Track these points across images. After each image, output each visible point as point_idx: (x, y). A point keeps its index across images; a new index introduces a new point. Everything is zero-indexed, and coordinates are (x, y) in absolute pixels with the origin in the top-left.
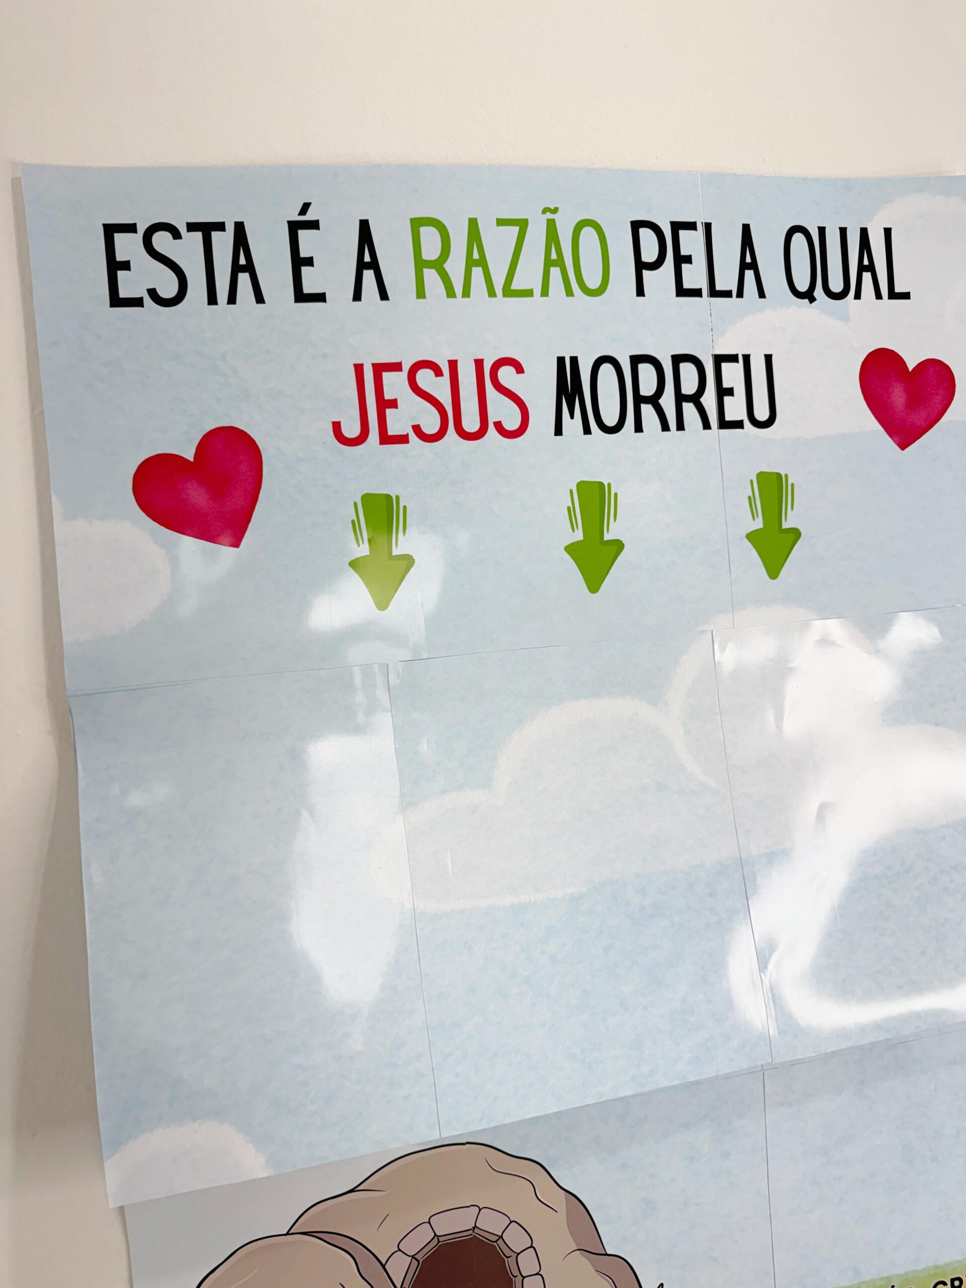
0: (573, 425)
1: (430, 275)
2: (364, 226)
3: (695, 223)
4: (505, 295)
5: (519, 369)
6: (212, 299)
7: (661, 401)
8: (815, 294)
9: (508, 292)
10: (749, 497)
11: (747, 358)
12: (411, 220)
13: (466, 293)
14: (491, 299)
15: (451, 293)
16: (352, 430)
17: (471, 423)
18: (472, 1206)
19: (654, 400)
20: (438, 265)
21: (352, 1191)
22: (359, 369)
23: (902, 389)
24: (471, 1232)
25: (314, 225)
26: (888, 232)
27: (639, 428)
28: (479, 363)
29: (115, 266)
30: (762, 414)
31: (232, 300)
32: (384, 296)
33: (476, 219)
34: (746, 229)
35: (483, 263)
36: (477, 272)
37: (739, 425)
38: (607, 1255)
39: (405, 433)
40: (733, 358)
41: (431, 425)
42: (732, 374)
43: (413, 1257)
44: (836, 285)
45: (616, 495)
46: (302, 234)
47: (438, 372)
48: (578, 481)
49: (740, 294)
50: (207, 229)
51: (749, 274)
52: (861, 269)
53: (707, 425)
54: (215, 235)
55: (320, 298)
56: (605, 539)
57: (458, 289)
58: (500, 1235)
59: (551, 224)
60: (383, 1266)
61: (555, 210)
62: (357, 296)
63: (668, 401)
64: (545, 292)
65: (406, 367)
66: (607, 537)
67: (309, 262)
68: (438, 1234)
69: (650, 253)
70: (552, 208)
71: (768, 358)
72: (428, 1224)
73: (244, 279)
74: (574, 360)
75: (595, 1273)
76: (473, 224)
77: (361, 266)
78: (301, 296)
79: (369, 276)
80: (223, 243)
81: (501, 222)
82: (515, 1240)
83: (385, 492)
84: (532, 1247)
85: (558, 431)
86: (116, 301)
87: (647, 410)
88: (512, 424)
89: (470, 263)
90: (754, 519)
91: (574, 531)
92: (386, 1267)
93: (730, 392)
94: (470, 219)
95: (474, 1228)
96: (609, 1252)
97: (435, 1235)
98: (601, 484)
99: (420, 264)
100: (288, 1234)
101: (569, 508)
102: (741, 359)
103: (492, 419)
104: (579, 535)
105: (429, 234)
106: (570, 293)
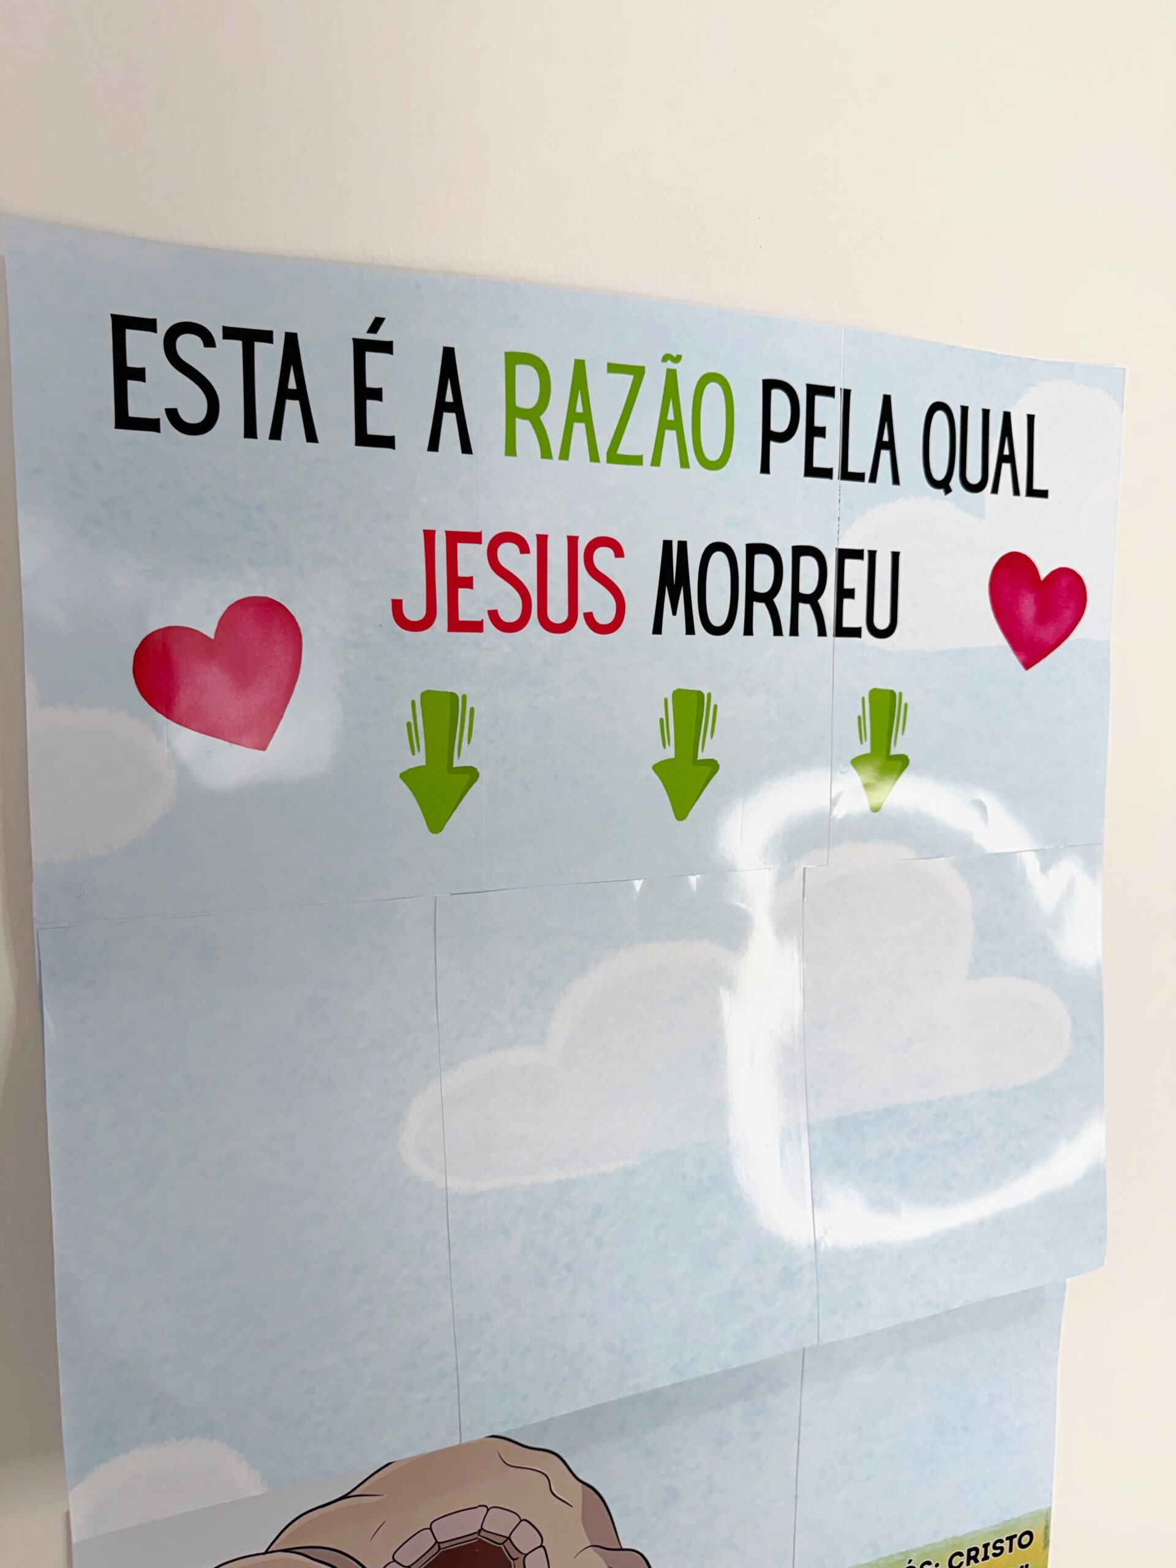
0: (674, 622)
1: (524, 427)
2: (449, 354)
3: (833, 388)
4: (609, 461)
5: (619, 552)
6: (250, 431)
7: (777, 600)
8: (951, 484)
9: (614, 457)
10: (859, 718)
11: (872, 554)
12: (507, 354)
13: (564, 455)
14: (593, 464)
15: (546, 453)
16: (415, 611)
17: (558, 612)
19: (768, 598)
20: (534, 416)
21: (344, 1497)
22: (429, 537)
23: (1032, 600)
24: (477, 1535)
25: (386, 347)
26: (1032, 420)
27: (748, 630)
28: (573, 541)
29: (126, 373)
30: (882, 621)
31: (276, 433)
32: (466, 448)
33: (583, 362)
34: (887, 400)
35: (586, 418)
36: (579, 429)
37: (855, 632)
38: (622, 1549)
39: (478, 620)
40: (857, 554)
41: (511, 612)
42: (856, 573)
44: (974, 477)
45: (716, 707)
46: (370, 357)
47: (524, 549)
48: (675, 689)
49: (873, 479)
50: (249, 338)
51: (885, 456)
52: (1002, 459)
53: (822, 632)
54: (259, 347)
55: (388, 442)
56: (699, 758)
57: (556, 448)
58: (508, 1535)
59: (671, 376)
61: (678, 359)
62: (434, 445)
63: (784, 601)
64: (656, 461)
65: (486, 539)
66: (701, 756)
67: (377, 394)
68: (439, 1540)
69: (779, 424)
70: (675, 355)
71: (896, 556)
72: (429, 1530)
73: (293, 407)
74: (683, 545)
76: (580, 366)
77: (441, 407)
78: (363, 438)
79: (449, 420)
80: (269, 358)
81: (613, 368)
82: (523, 1541)
83: (450, 690)
84: (542, 1546)
85: (657, 629)
86: (124, 420)
87: (760, 609)
88: (605, 617)
89: (572, 418)
90: (862, 742)
91: (665, 747)
93: (850, 594)
94: (576, 361)
95: (480, 1531)
96: (624, 1546)
97: (437, 1542)
98: (700, 694)
99: (513, 412)
100: (267, 1552)
101: (662, 721)
102: (866, 555)
103: (582, 609)
104: (670, 753)
105: (526, 376)
106: (684, 463)
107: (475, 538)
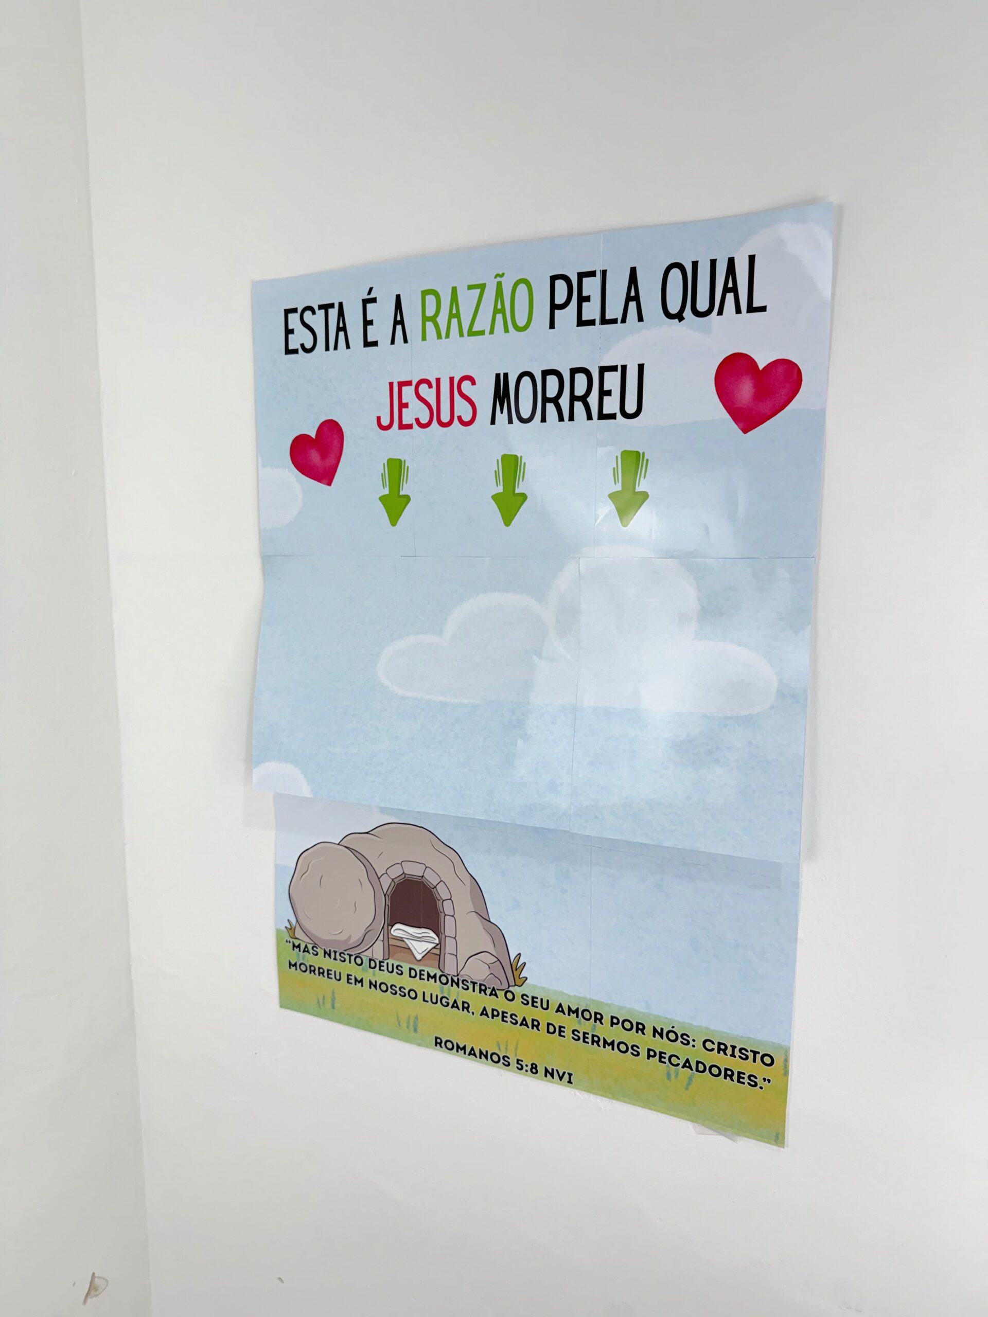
0: (502, 417)
1: (429, 325)
2: (398, 298)
3: (594, 272)
4: (469, 335)
5: (473, 383)
6: (327, 349)
7: (560, 401)
8: (684, 315)
9: (471, 333)
10: (614, 469)
11: (624, 368)
12: (422, 292)
13: (447, 336)
14: (461, 338)
15: (439, 336)
16: (385, 422)
17: (445, 418)
18: (422, 863)
19: (555, 401)
20: (433, 319)
21: (367, 833)
22: (391, 384)
23: (750, 385)
24: (421, 878)
25: (374, 300)
26: (752, 259)
27: (543, 420)
28: (452, 379)
29: (289, 332)
30: (631, 408)
31: (336, 348)
32: (406, 341)
33: (456, 287)
34: (633, 271)
35: (458, 315)
36: (454, 321)
37: (613, 416)
38: (490, 921)
39: (410, 423)
40: (613, 368)
41: (424, 420)
42: (612, 381)
43: (393, 880)
44: (703, 305)
45: (525, 463)
46: (369, 306)
47: (430, 386)
48: (503, 454)
49: (624, 320)
50: (326, 307)
51: (632, 305)
52: (726, 290)
53: (589, 417)
54: (330, 311)
55: (375, 344)
56: (516, 492)
57: (443, 334)
58: (435, 885)
59: (499, 285)
60: (379, 879)
61: (502, 275)
62: (393, 342)
63: (564, 401)
64: (492, 332)
65: (414, 383)
66: (517, 491)
67: (371, 323)
68: (405, 872)
69: (560, 299)
70: (501, 274)
71: (641, 367)
72: (400, 865)
73: (342, 334)
74: (506, 375)
75: (483, 931)
76: (454, 290)
77: (396, 322)
78: (367, 344)
79: (399, 328)
80: (333, 313)
81: (470, 287)
82: (442, 892)
83: (399, 458)
84: (450, 899)
85: (493, 422)
86: (288, 351)
87: (550, 407)
88: (467, 418)
89: (451, 316)
90: (615, 484)
92: (380, 879)
93: (609, 393)
94: (453, 287)
95: (423, 876)
96: (492, 921)
97: (404, 873)
98: (516, 457)
99: (425, 319)
100: (338, 844)
101: (495, 471)
102: (619, 369)
103: (456, 414)
104: (500, 489)
105: (431, 300)
106: (506, 331)
107: (409, 383)
